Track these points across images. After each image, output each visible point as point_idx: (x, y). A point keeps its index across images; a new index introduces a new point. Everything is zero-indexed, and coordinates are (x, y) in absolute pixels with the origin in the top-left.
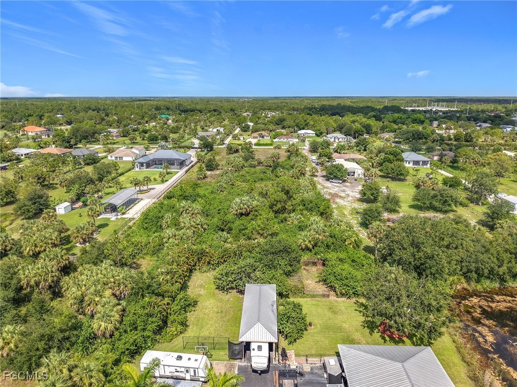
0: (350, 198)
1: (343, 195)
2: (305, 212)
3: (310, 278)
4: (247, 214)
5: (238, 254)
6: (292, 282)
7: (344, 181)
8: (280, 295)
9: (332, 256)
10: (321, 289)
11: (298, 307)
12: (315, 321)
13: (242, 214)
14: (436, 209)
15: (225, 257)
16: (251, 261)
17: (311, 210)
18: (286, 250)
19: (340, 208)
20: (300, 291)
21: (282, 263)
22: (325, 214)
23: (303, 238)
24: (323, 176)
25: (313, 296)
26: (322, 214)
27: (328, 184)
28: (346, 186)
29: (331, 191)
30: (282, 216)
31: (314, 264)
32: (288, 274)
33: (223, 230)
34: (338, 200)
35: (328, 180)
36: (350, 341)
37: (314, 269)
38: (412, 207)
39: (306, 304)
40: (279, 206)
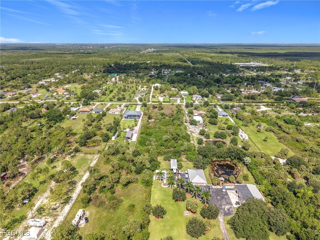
0: (197, 133)
1: (195, 132)
2: (183, 139)
3: (183, 158)
4: (167, 140)
5: (168, 152)
6: (179, 159)
7: (196, 125)
8: (177, 161)
9: (189, 153)
10: (186, 160)
11: (181, 163)
12: (184, 166)
13: (165, 141)
14: (221, 138)
15: (165, 153)
16: (171, 154)
17: (184, 139)
18: (178, 152)
19: (193, 137)
20: (181, 160)
21: (178, 155)
22: (188, 140)
23: (182, 148)
24: (189, 123)
25: (184, 162)
26: (187, 140)
27: (191, 126)
28: (196, 128)
29: (191, 130)
30: (177, 141)
31: (185, 155)
32: (179, 157)
33: (162, 146)
34: (193, 134)
35: (191, 124)
36: (190, 169)
37: (184, 156)
38: (214, 137)
39: (183, 163)
40: (176, 138)
